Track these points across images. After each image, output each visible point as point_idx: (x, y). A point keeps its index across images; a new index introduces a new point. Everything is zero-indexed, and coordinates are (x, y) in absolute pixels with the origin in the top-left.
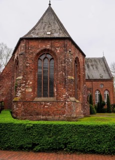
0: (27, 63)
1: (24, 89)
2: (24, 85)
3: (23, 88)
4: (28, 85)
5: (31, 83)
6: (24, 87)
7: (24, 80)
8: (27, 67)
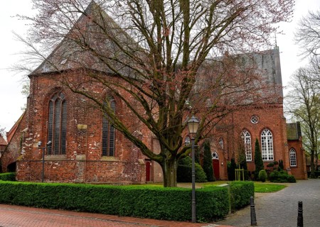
0: (36, 109)
1: (30, 145)
2: (30, 139)
3: (28, 143)
4: (36, 138)
5: (39, 136)
6: (30, 142)
7: (31, 132)
8: (35, 113)
